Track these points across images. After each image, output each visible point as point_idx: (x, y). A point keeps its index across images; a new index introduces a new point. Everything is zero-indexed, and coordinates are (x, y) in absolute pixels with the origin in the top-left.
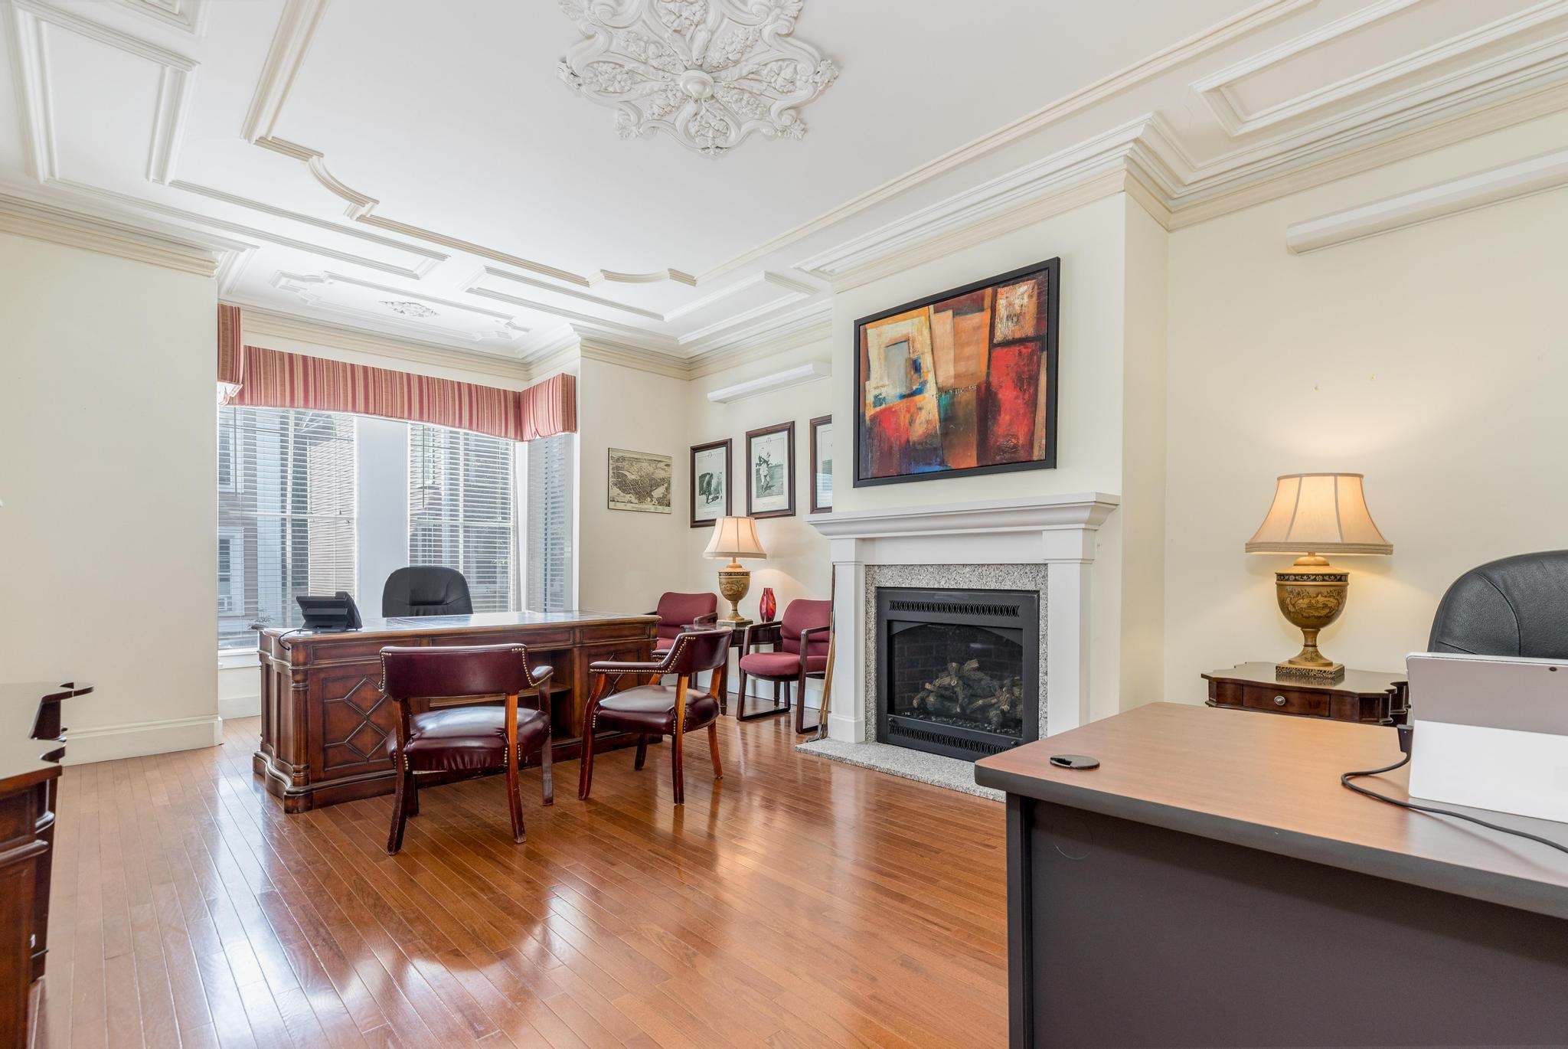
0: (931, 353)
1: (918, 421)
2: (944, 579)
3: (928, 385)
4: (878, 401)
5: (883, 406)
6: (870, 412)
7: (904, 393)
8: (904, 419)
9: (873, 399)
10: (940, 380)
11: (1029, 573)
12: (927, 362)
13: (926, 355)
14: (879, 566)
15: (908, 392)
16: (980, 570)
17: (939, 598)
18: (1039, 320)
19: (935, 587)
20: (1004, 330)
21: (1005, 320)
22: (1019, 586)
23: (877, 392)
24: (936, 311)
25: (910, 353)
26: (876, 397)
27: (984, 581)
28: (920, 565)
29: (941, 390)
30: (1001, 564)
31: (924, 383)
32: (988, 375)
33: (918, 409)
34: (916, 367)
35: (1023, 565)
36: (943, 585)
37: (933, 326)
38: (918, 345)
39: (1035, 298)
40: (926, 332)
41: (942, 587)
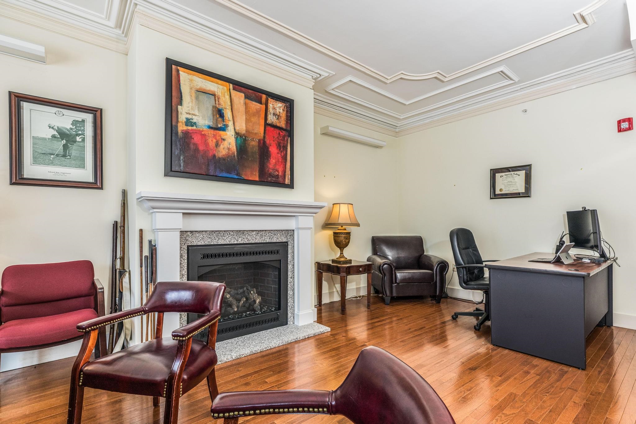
0: (231, 110)
1: (222, 146)
2: (240, 238)
3: (229, 128)
4: (189, 122)
5: (194, 128)
6: (182, 127)
7: (211, 126)
8: (212, 142)
9: (185, 120)
10: (237, 128)
11: (284, 234)
12: (228, 114)
13: (228, 110)
14: (191, 232)
15: (214, 126)
16: (261, 233)
17: (237, 249)
18: (287, 122)
19: (235, 243)
20: (271, 119)
21: (272, 115)
22: (280, 240)
23: (189, 117)
24: (234, 89)
25: (216, 103)
26: (188, 119)
27: (263, 238)
28: (225, 231)
29: (237, 134)
30: (272, 230)
31: (227, 126)
32: (264, 137)
33: (222, 139)
34: (220, 113)
35: (281, 230)
36: (240, 241)
37: (232, 97)
38: (221, 102)
39: (285, 112)
40: (228, 97)
41: (239, 243)
